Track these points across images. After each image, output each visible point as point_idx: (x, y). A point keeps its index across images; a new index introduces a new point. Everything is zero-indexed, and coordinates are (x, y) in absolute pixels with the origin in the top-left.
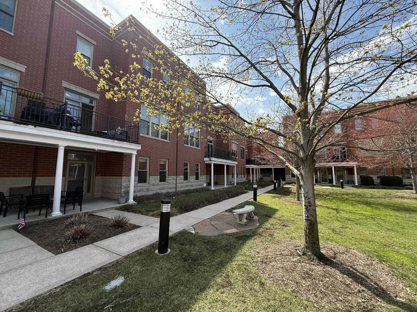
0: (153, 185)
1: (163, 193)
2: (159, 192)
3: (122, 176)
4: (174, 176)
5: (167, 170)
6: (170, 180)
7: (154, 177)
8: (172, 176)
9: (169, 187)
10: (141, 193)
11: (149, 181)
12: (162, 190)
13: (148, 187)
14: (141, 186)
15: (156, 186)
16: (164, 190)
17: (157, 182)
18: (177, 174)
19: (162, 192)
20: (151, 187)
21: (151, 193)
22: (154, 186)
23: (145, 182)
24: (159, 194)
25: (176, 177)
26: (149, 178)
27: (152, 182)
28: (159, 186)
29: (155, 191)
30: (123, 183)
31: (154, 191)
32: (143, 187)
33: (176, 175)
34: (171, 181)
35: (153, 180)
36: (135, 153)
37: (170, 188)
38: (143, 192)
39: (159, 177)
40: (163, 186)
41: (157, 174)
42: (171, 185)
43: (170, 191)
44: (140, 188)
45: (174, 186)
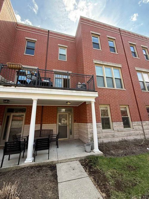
0: (118, 131)
1: (130, 140)
2: (126, 139)
3: (87, 123)
4: (139, 122)
5: (129, 116)
6: (134, 126)
7: (117, 123)
8: (136, 122)
9: (136, 133)
10: (107, 139)
11: (113, 127)
12: (129, 137)
13: (113, 133)
14: (106, 132)
15: (121, 132)
16: (131, 137)
17: (121, 128)
18: (141, 119)
19: (129, 138)
20: (116, 134)
21: (117, 140)
22: (119, 133)
23: (109, 128)
24: (126, 141)
25: (142, 123)
26: (113, 124)
27: (116, 128)
28: (124, 132)
29: (122, 138)
30: (88, 129)
31: (120, 138)
32: (108, 133)
33: (141, 121)
34: (136, 127)
35: (117, 126)
36: (93, 100)
37: (138, 135)
38: (109, 139)
39: (122, 123)
40: (128, 132)
41: (120, 120)
42: (137, 131)
43: (138, 137)
44: (105, 134)
45: (142, 132)
